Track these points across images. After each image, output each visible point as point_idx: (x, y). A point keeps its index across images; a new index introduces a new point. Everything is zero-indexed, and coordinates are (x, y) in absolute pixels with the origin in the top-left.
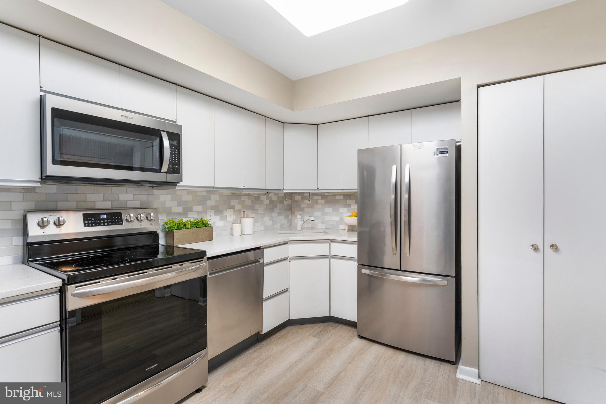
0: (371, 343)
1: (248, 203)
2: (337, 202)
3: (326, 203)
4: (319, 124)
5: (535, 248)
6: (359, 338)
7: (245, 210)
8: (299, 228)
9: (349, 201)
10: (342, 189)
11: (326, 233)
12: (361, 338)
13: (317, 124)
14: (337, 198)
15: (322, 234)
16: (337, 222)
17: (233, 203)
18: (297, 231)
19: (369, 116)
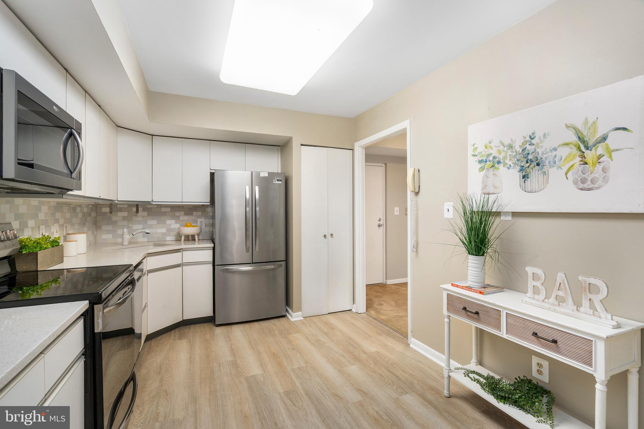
0: (229, 327)
1: (68, 215)
2: (165, 214)
3: (148, 215)
4: (154, 135)
5: (325, 236)
6: (217, 327)
7: (67, 225)
8: (126, 243)
9: (177, 214)
10: (182, 202)
11: (156, 245)
12: (219, 326)
13: (152, 135)
14: (163, 210)
15: (152, 246)
16: (163, 234)
17: (58, 215)
18: (122, 246)
19: (210, 140)
